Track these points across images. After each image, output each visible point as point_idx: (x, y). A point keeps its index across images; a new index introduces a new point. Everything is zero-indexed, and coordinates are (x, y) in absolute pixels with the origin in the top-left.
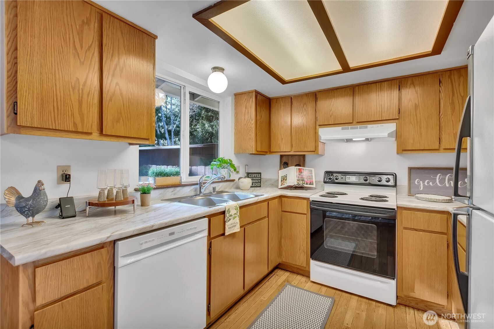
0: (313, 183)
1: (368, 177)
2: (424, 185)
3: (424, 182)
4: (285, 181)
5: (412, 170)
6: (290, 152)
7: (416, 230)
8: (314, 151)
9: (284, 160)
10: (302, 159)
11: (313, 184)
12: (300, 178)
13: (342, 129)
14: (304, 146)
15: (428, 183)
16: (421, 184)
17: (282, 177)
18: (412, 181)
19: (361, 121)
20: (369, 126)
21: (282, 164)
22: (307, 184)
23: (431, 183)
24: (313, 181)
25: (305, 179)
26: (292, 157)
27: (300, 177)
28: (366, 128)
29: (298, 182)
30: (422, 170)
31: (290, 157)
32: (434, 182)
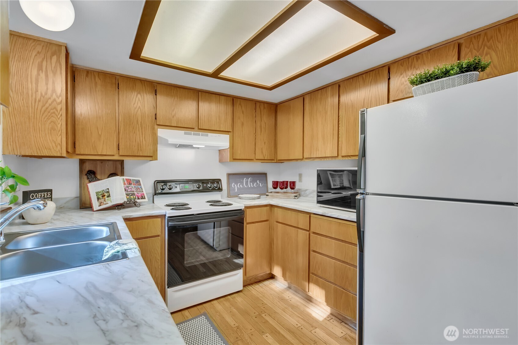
0: (144, 197)
1: (200, 184)
2: (237, 187)
3: (237, 186)
4: (107, 199)
5: (230, 176)
6: (113, 155)
7: (253, 223)
8: (151, 157)
9: (88, 167)
10: (119, 166)
11: (145, 198)
12: (129, 192)
13: (185, 134)
14: (138, 150)
15: (240, 185)
16: (236, 187)
17: (97, 193)
18: (230, 185)
19: (203, 128)
20: (210, 134)
21: (85, 172)
22: (138, 199)
23: (241, 185)
24: (143, 194)
25: (135, 193)
26: (102, 163)
27: (129, 190)
28: (207, 136)
29: (128, 197)
30: (236, 175)
31: (98, 163)
32: (243, 185)
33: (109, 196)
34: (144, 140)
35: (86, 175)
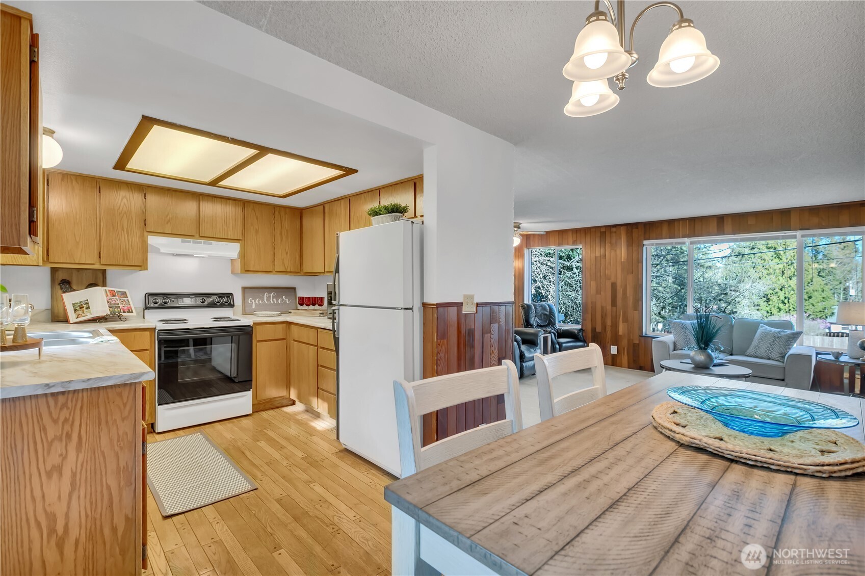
0: (132, 310)
1: (205, 298)
2: (256, 303)
3: (255, 301)
4: (85, 310)
5: (246, 290)
6: (93, 264)
7: (266, 341)
8: (140, 266)
9: (61, 276)
10: (100, 276)
11: (132, 312)
12: (113, 304)
13: (182, 242)
14: (124, 258)
15: (259, 301)
16: (253, 302)
17: (74, 305)
18: (246, 300)
19: (205, 236)
20: (214, 243)
21: (57, 282)
22: (124, 312)
23: (260, 301)
24: (131, 307)
25: (120, 305)
26: (78, 271)
27: (112, 303)
28: (211, 244)
29: (111, 310)
30: (253, 290)
31: (74, 272)
32: (263, 300)
33: (88, 308)
34: (130, 248)
35: (59, 284)
